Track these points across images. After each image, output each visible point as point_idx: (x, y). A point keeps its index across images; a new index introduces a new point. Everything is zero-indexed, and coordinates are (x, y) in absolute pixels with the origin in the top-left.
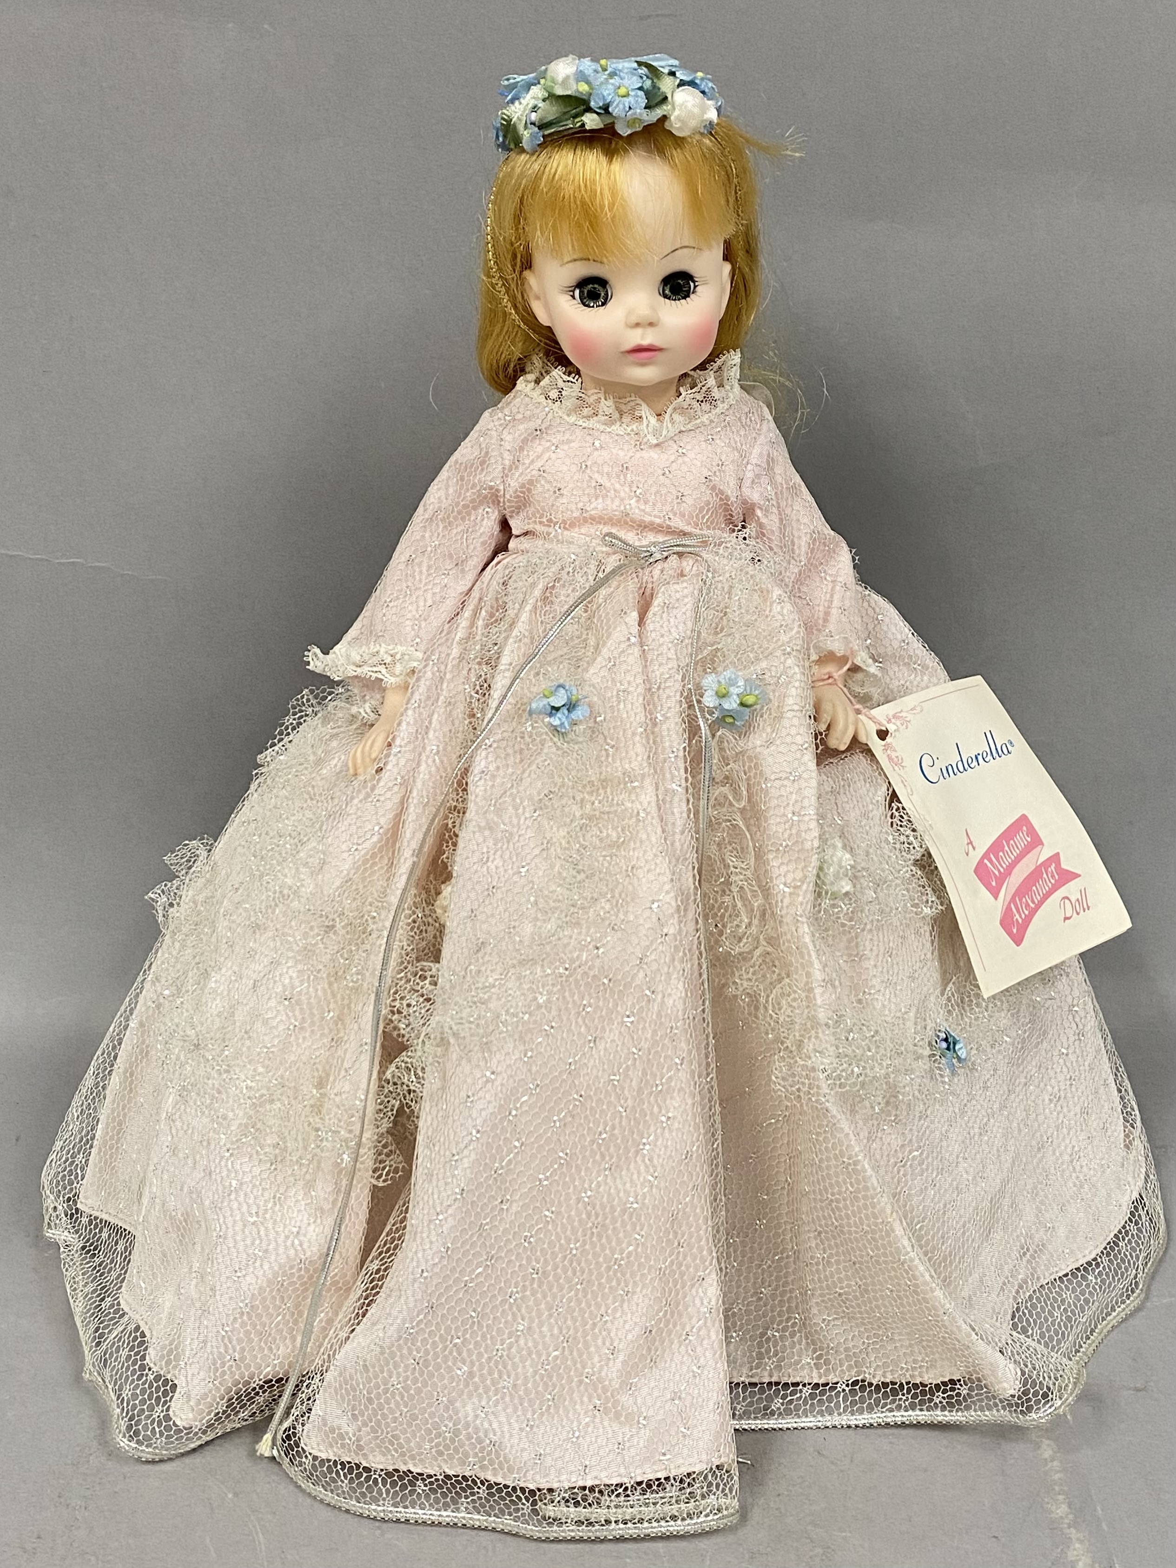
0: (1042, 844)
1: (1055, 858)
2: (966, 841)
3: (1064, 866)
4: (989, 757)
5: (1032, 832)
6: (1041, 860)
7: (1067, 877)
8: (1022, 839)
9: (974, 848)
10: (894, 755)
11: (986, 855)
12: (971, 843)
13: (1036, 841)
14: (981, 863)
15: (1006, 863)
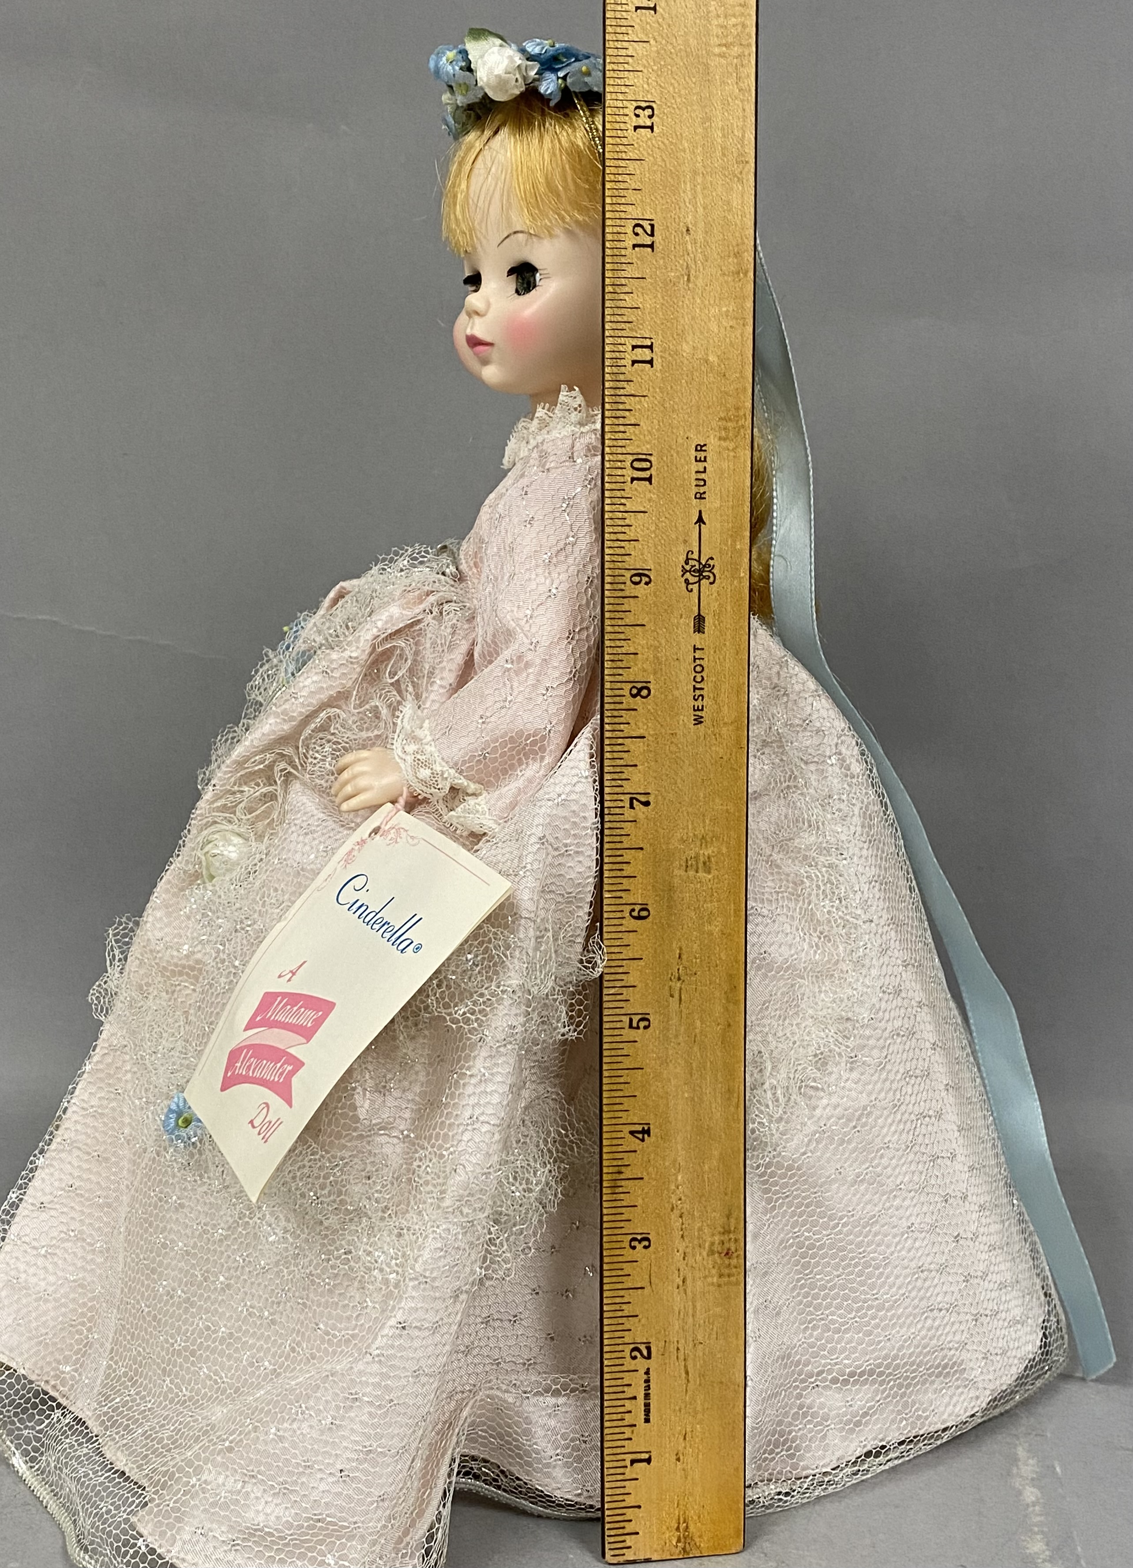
0: (308, 1042)
1: (298, 1064)
2: (293, 967)
3: (294, 1080)
4: (387, 935)
5: (318, 1023)
6: (292, 1051)
7: (284, 1091)
8: (307, 1018)
9: (289, 980)
10: (355, 853)
11: (284, 995)
12: (294, 974)
13: (307, 1033)
14: (275, 995)
15: (281, 1018)
